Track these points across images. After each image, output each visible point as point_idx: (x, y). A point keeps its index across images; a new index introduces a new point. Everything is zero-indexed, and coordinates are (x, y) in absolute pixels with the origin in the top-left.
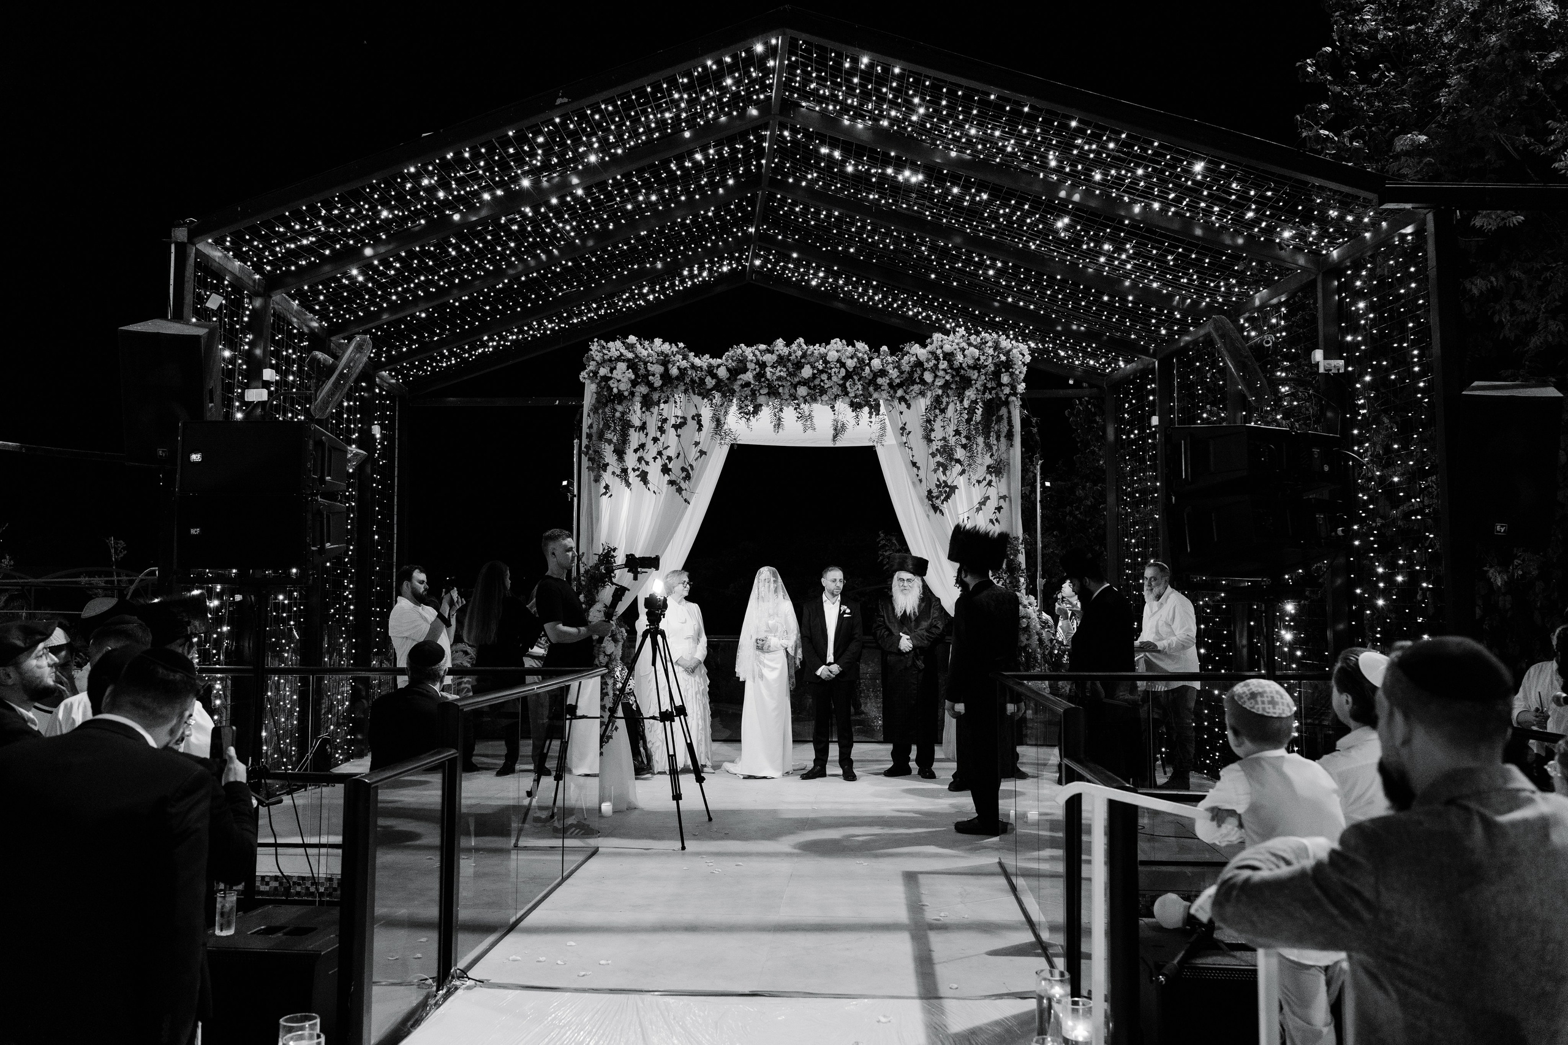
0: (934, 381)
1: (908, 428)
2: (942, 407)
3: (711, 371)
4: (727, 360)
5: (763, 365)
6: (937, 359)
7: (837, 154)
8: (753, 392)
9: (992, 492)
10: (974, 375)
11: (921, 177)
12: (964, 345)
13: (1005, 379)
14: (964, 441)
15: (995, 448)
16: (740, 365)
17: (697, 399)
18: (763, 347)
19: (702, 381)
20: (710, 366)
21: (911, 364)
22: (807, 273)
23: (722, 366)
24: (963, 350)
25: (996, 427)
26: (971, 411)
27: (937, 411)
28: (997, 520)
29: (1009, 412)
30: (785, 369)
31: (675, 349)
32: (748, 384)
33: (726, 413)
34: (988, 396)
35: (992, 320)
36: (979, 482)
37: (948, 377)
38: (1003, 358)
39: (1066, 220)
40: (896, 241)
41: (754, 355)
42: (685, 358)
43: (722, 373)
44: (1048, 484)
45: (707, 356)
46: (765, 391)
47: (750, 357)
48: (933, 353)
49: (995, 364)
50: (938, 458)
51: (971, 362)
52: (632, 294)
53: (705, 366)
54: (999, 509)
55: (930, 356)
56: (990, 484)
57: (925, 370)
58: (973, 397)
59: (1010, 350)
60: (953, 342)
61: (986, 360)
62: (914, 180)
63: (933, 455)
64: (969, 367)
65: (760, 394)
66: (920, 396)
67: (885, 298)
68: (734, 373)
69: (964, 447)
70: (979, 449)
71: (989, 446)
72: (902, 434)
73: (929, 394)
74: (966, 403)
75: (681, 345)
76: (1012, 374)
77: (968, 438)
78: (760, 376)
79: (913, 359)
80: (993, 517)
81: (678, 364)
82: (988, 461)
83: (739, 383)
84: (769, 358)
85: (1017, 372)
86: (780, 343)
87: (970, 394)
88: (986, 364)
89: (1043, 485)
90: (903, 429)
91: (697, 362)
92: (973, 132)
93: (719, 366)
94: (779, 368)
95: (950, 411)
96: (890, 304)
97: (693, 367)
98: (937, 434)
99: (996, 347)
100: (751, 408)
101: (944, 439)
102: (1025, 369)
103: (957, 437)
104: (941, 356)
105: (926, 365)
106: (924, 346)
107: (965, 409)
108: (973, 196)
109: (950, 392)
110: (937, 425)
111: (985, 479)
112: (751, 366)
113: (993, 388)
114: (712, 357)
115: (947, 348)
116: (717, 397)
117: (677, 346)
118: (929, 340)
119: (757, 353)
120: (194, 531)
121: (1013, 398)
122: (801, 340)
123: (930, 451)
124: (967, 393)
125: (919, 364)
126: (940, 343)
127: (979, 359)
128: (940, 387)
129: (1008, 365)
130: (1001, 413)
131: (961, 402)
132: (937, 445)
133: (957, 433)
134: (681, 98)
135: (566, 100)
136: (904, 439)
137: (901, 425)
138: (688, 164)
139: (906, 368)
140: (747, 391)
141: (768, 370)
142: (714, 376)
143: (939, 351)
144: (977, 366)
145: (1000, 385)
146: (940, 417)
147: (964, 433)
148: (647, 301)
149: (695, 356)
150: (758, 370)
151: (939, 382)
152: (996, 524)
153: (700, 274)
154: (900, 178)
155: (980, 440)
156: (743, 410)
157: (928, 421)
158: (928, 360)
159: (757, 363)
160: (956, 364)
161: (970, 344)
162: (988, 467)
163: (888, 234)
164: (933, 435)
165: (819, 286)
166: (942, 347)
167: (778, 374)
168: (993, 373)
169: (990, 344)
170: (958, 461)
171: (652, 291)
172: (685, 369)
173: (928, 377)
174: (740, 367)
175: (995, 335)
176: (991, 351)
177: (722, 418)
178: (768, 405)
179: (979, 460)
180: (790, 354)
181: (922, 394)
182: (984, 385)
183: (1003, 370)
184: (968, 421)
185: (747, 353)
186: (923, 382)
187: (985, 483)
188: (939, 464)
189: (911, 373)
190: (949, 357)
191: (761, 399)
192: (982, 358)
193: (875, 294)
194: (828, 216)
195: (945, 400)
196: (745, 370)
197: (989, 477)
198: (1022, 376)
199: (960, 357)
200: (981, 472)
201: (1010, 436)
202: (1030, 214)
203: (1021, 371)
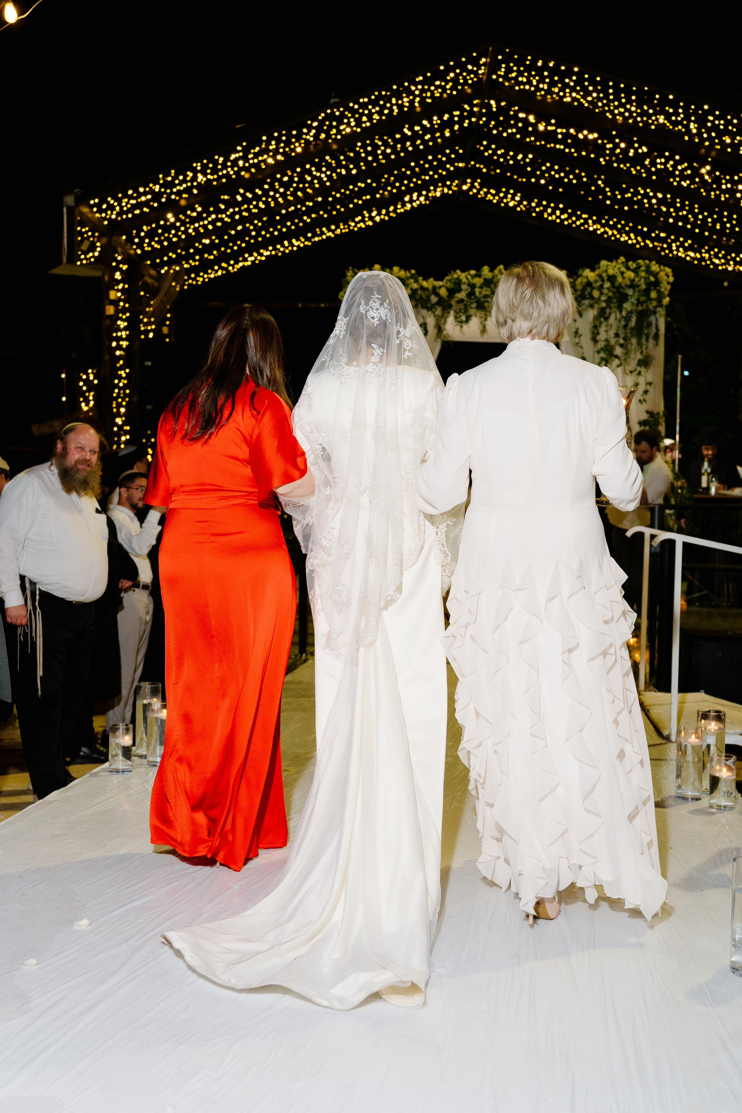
0: (600, 297)
1: (581, 332)
2: (606, 316)
3: (435, 291)
4: (446, 283)
5: (473, 286)
6: (603, 280)
7: (532, 118)
8: (466, 307)
9: (642, 380)
10: (630, 292)
11: (596, 135)
12: (623, 269)
13: (653, 295)
14: (622, 341)
15: (644, 347)
16: (457, 287)
17: (424, 312)
18: (473, 272)
19: (428, 298)
20: (434, 287)
21: (583, 284)
22: (506, 197)
23: (443, 286)
24: (622, 273)
25: (646, 331)
26: (627, 319)
27: (602, 319)
28: (645, 401)
29: (657, 320)
30: (489, 289)
31: (408, 274)
32: (461, 301)
33: (445, 322)
34: (640, 308)
35: (658, 235)
36: (631, 372)
37: (610, 294)
38: (652, 279)
39: (708, 168)
40: (578, 177)
41: (467, 279)
42: (416, 281)
43: (443, 292)
44: (686, 373)
45: (432, 280)
46: (474, 305)
47: (464, 280)
48: (600, 276)
49: (647, 284)
50: (602, 355)
51: (628, 282)
52: (363, 217)
53: (430, 287)
54: (646, 392)
55: (597, 278)
56: (639, 373)
57: (593, 288)
58: (629, 309)
59: (658, 273)
60: (615, 267)
61: (639, 281)
62: (591, 137)
63: (598, 352)
64: (626, 286)
65: (471, 308)
66: (589, 308)
67: (570, 216)
68: (452, 292)
69: (621, 346)
70: (633, 347)
71: (639, 344)
72: (575, 337)
73: (596, 306)
74: (624, 313)
75: (413, 272)
76: (659, 292)
77: (625, 339)
78: (471, 294)
79: (585, 280)
80: (642, 398)
81: (410, 286)
82: (639, 356)
83: (456, 299)
84: (478, 281)
85: (662, 290)
86: (486, 270)
87: (627, 306)
88: (639, 283)
89: (682, 374)
90: (576, 332)
91: (425, 284)
92: (633, 109)
93: (440, 287)
94: (485, 288)
95: (612, 319)
96: (574, 222)
97: (422, 288)
98: (602, 336)
99: (648, 270)
100: (464, 318)
101: (607, 340)
102: (669, 287)
103: (617, 339)
104: (606, 278)
105: (594, 285)
106: (593, 270)
107: (623, 317)
108: (636, 150)
109: (612, 305)
110: (602, 329)
111: (635, 370)
112: (464, 287)
113: (644, 302)
114: (436, 280)
115: (611, 272)
116: (439, 311)
117: (410, 272)
118: (597, 266)
119: (469, 277)
120: (149, 407)
121: (659, 309)
122: (501, 267)
123: (596, 349)
124: (625, 305)
125: (589, 284)
126: (605, 268)
127: (634, 280)
128: (605, 301)
129: (657, 284)
130: (650, 319)
131: (621, 312)
132: (601, 344)
133: (617, 335)
134: (417, 89)
135: (337, 100)
136: (577, 340)
137: (574, 330)
138: (417, 128)
139: (579, 287)
140: (462, 306)
141: (477, 290)
142: (437, 295)
143: (604, 275)
144: (633, 285)
145: (650, 299)
146: (604, 324)
147: (622, 336)
148: (374, 222)
149: (424, 279)
150: (469, 290)
151: (603, 298)
152: (644, 403)
153: (418, 199)
154: (581, 136)
155: (634, 341)
156: (457, 320)
157: (595, 327)
158: (596, 281)
159: (469, 285)
160: (617, 284)
161: (628, 268)
162: (639, 361)
163: (572, 172)
164: (598, 338)
165: (515, 206)
166: (606, 271)
167: (484, 293)
168: (645, 290)
169: (643, 268)
170: (617, 357)
171: (379, 214)
172: (416, 290)
173: (596, 294)
174: (455, 288)
175: (647, 262)
176: (643, 274)
177: (442, 326)
178: (476, 316)
179: (632, 356)
180: (493, 277)
181: (591, 306)
182: (638, 300)
183: (652, 288)
184: (625, 327)
185: (461, 277)
186: (592, 297)
187: (636, 373)
188: (602, 359)
189: (583, 290)
190: (612, 279)
191: (472, 311)
192: (637, 279)
193: (561, 214)
194: (523, 159)
195: (608, 311)
196: (460, 290)
197: (638, 369)
198: (667, 293)
199: (620, 279)
200: (633, 364)
201: (656, 337)
202: (680, 162)
203: (665, 287)
